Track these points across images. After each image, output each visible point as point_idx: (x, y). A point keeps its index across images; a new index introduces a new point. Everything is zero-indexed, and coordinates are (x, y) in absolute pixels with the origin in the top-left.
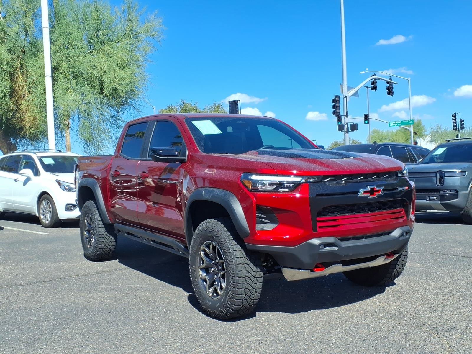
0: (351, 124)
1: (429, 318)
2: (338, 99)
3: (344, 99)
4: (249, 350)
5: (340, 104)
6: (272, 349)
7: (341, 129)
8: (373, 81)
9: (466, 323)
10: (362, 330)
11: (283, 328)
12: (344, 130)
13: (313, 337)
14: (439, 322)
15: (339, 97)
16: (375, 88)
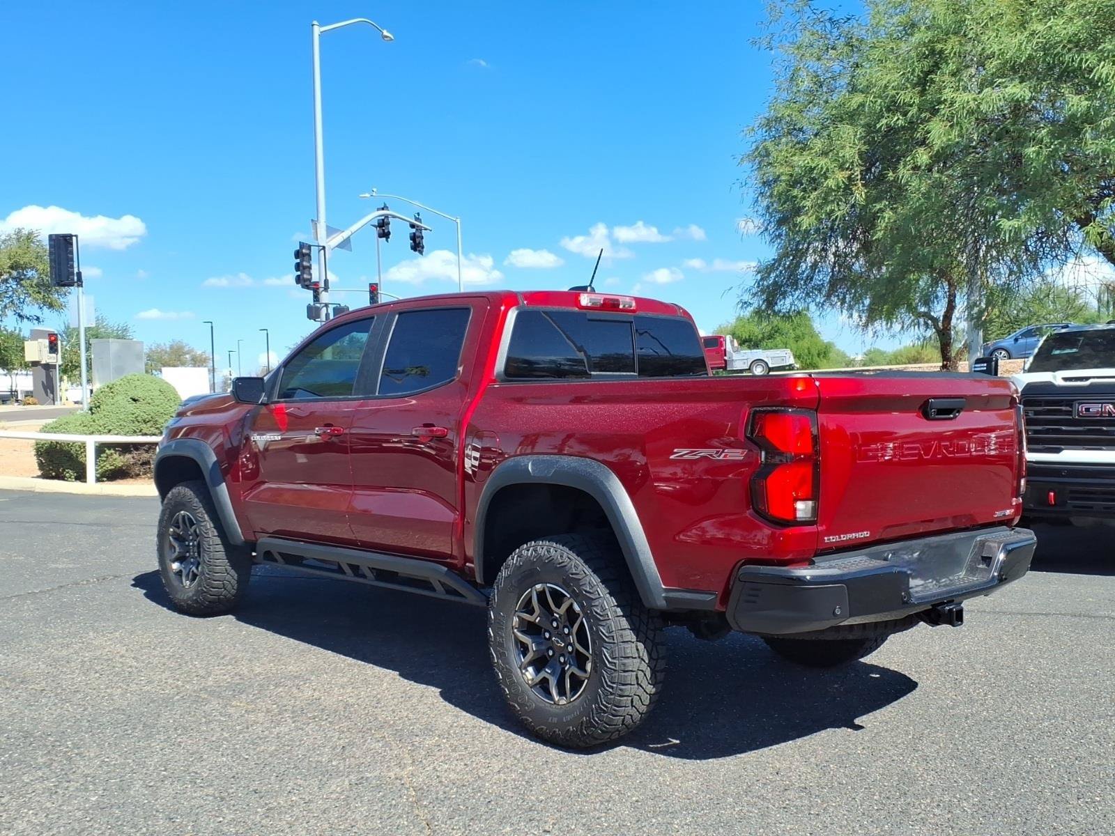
0: (335, 306)
1: (394, 712)
2: (308, 252)
3: (319, 251)
4: (26, 810)
5: (312, 262)
6: (76, 802)
7: (314, 315)
8: (383, 220)
9: (454, 716)
10: (266, 748)
11: (108, 758)
12: (319, 318)
13: (165, 770)
14: (410, 719)
15: (309, 247)
16: (385, 235)
